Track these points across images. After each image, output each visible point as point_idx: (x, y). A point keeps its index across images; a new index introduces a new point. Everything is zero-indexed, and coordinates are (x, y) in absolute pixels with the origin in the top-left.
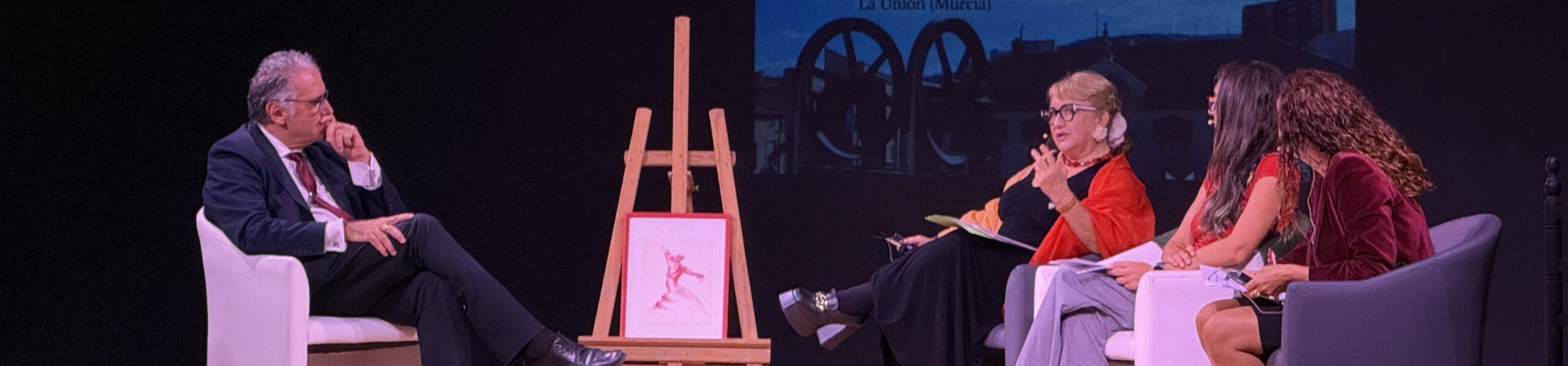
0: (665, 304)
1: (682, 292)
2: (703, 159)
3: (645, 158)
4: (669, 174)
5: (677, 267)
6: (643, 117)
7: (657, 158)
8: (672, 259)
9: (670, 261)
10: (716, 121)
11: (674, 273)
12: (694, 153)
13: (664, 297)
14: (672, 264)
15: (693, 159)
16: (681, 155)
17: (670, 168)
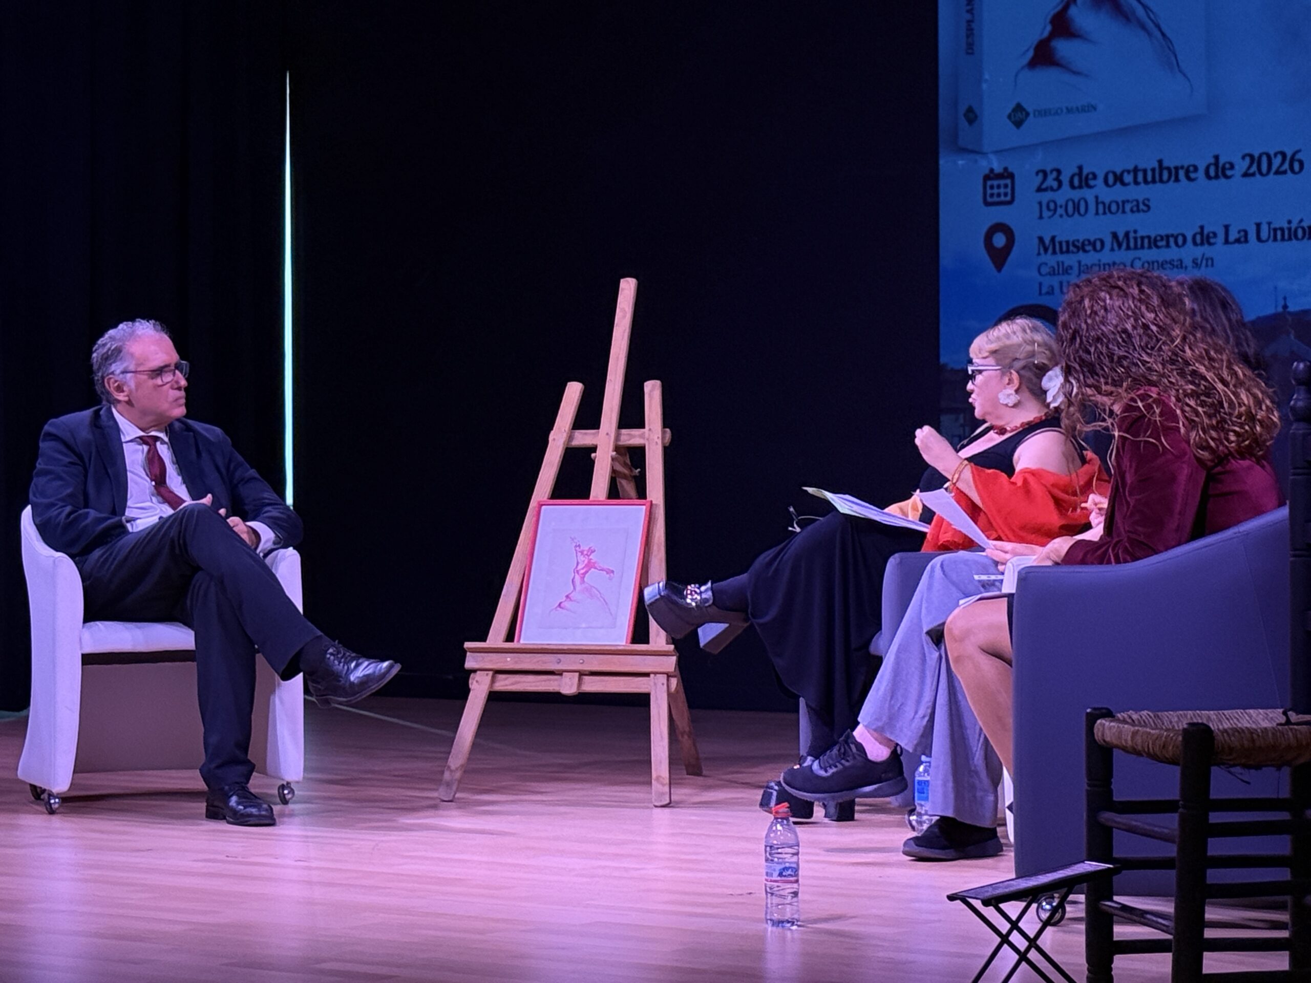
0: (567, 604)
1: (588, 590)
2: (632, 437)
3: (570, 438)
4: (593, 455)
5: (586, 562)
6: (573, 391)
7: (583, 438)
8: (582, 552)
9: (579, 554)
10: (650, 395)
11: (583, 569)
12: (624, 431)
13: (567, 597)
14: (581, 558)
15: (623, 438)
16: (607, 434)
17: (594, 449)
